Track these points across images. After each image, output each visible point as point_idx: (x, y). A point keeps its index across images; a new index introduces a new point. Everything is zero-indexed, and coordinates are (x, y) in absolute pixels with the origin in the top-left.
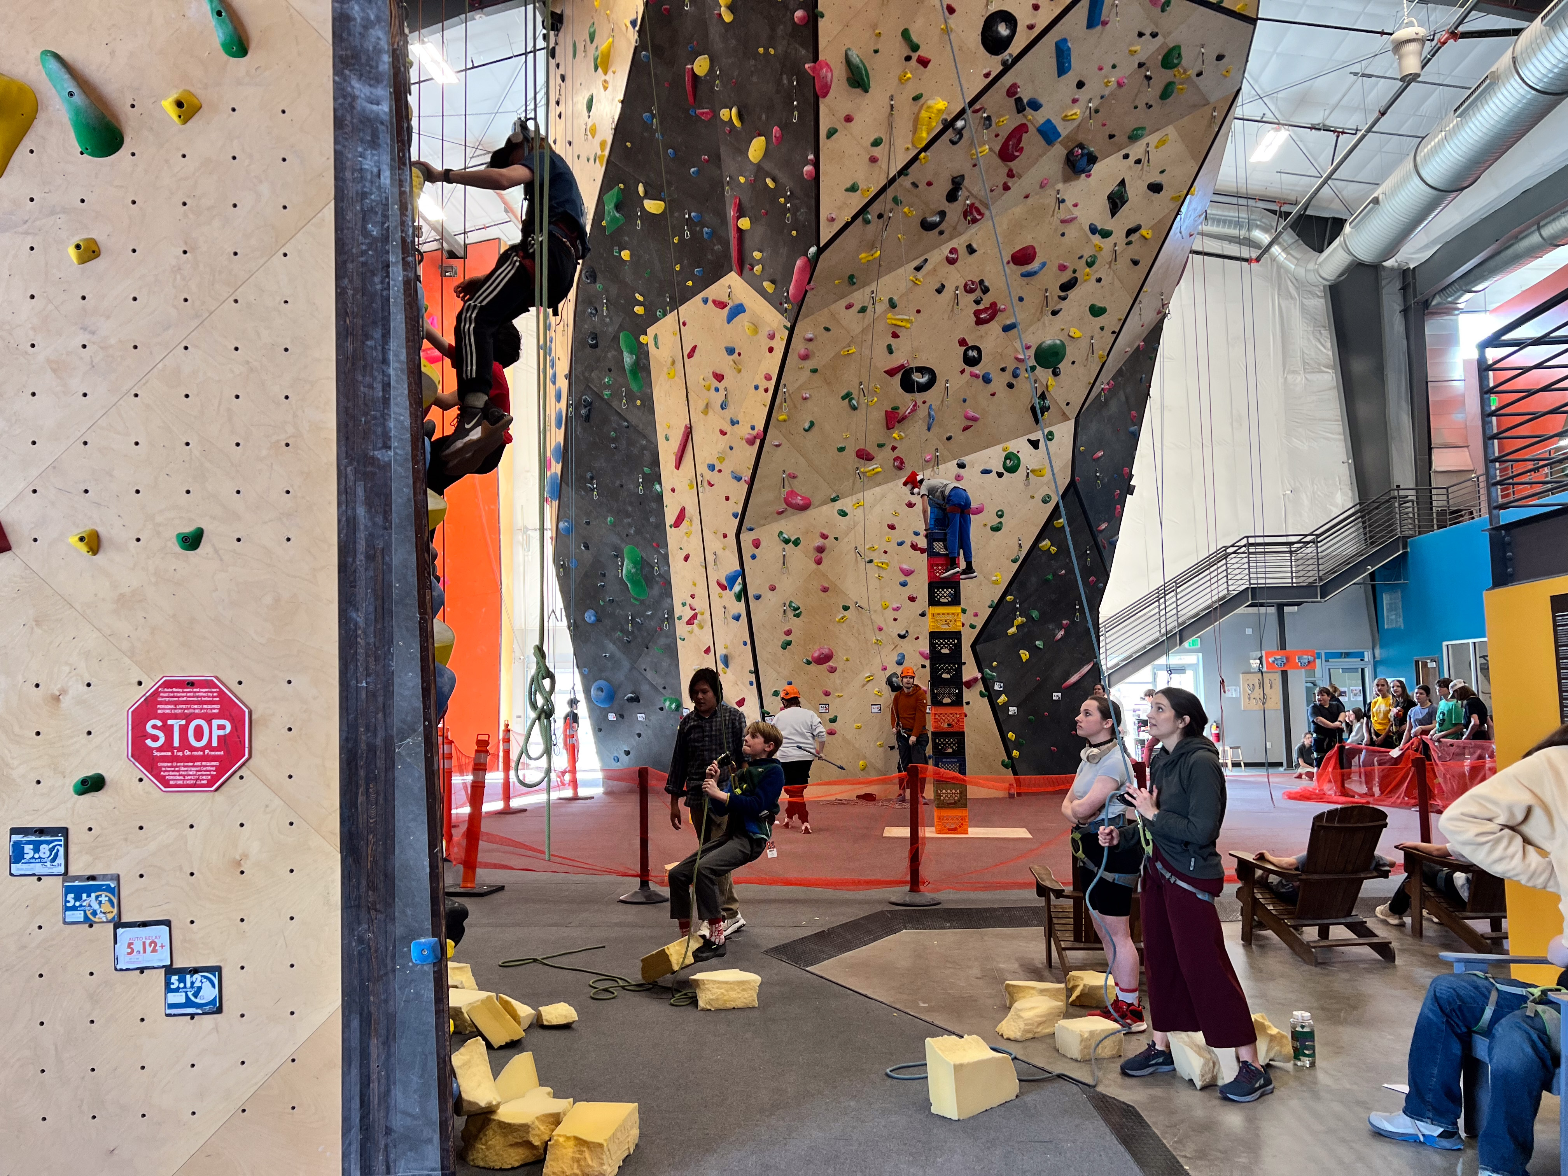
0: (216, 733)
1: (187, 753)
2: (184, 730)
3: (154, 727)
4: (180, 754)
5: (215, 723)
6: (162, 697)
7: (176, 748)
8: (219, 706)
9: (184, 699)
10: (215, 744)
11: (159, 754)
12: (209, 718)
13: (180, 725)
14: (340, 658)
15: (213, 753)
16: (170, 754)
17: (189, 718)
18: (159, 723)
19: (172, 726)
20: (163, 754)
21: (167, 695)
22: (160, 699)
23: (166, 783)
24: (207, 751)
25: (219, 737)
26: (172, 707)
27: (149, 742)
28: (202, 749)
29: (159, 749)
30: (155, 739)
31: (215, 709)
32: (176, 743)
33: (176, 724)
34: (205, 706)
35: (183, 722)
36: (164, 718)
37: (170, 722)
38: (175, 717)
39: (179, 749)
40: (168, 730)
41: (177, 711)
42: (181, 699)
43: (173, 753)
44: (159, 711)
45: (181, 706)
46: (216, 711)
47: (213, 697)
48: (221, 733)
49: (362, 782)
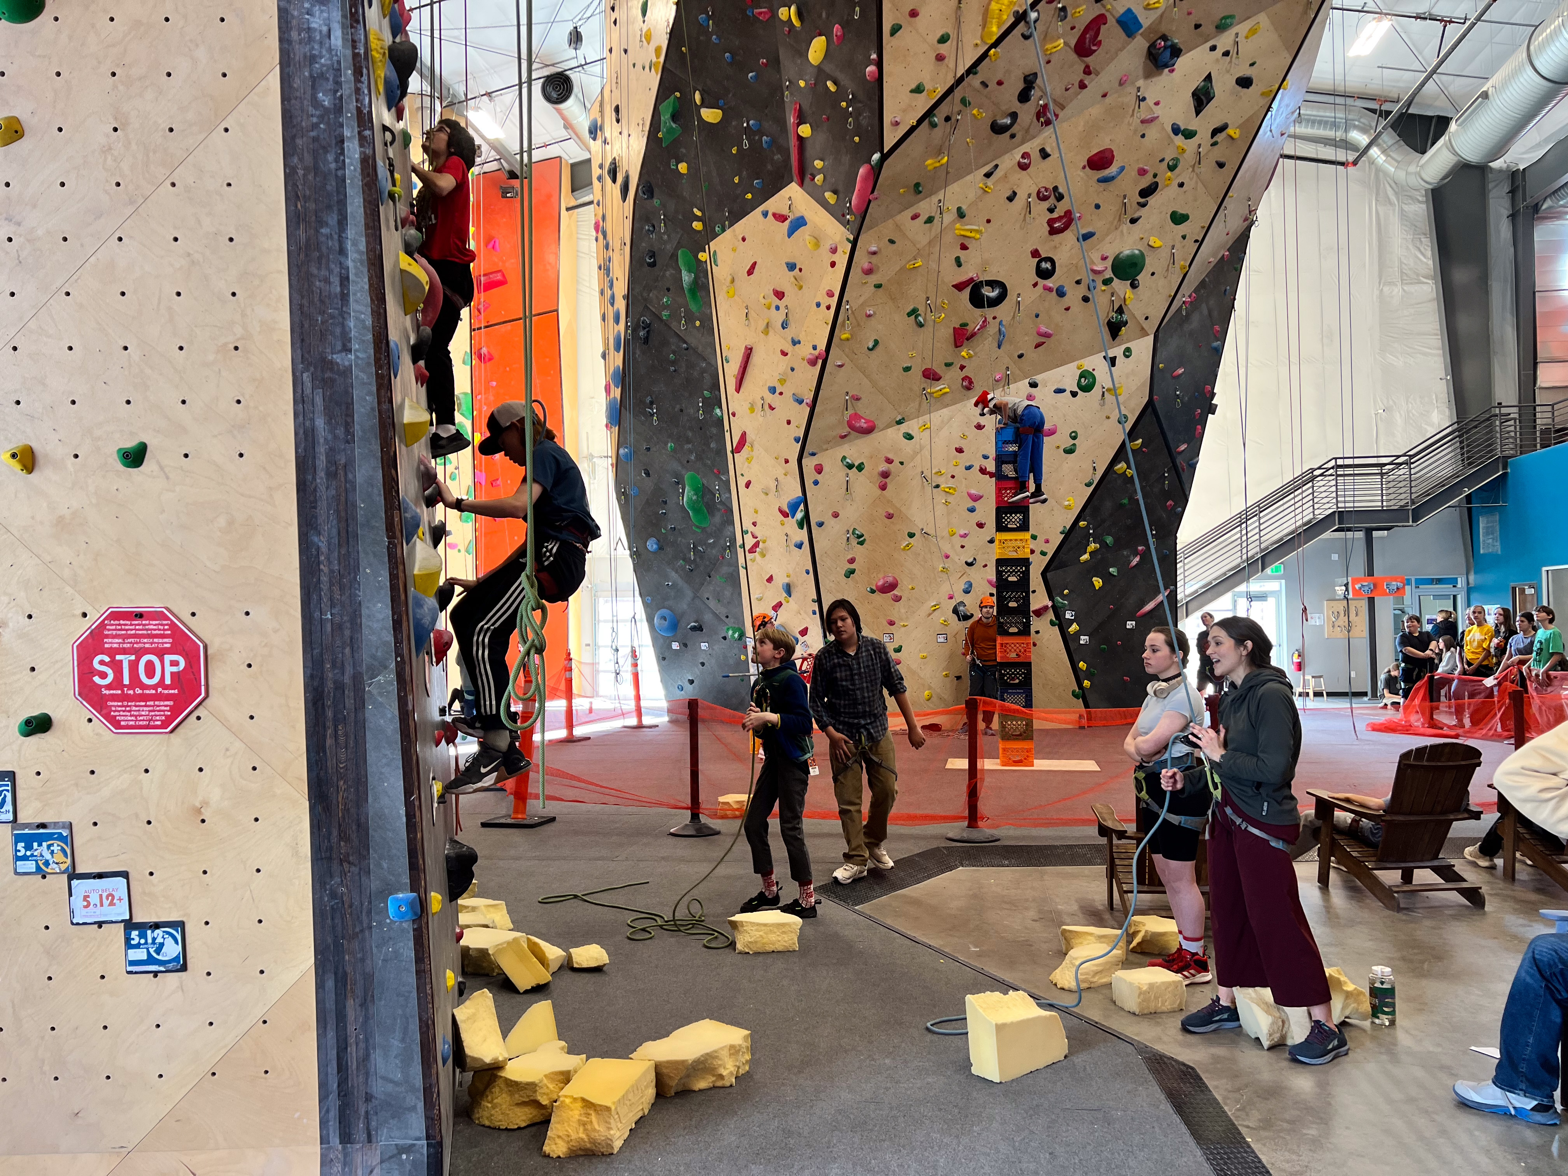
0: (169, 669)
1: (139, 691)
2: (134, 666)
3: (102, 663)
4: (131, 692)
5: (168, 658)
6: (109, 630)
7: (125, 686)
8: (171, 640)
9: (133, 632)
10: (168, 681)
11: (107, 692)
12: (160, 653)
13: (129, 661)
14: (302, 587)
15: (166, 692)
16: (119, 692)
17: (140, 653)
18: (107, 659)
19: (121, 661)
20: (112, 692)
21: (114, 627)
22: (106, 632)
23: (117, 724)
24: (160, 690)
25: (172, 673)
26: (120, 641)
27: (97, 679)
28: (155, 687)
29: (108, 687)
30: (104, 675)
31: (167, 643)
32: (126, 681)
33: (125, 659)
34: (156, 640)
35: (133, 657)
36: (112, 653)
37: (118, 657)
38: (124, 652)
39: (130, 687)
40: (117, 667)
41: (125, 646)
42: (129, 632)
43: (123, 691)
44: (106, 646)
45: (129, 640)
46: (168, 646)
47: (164, 630)
48: (175, 669)
49: (329, 724)
